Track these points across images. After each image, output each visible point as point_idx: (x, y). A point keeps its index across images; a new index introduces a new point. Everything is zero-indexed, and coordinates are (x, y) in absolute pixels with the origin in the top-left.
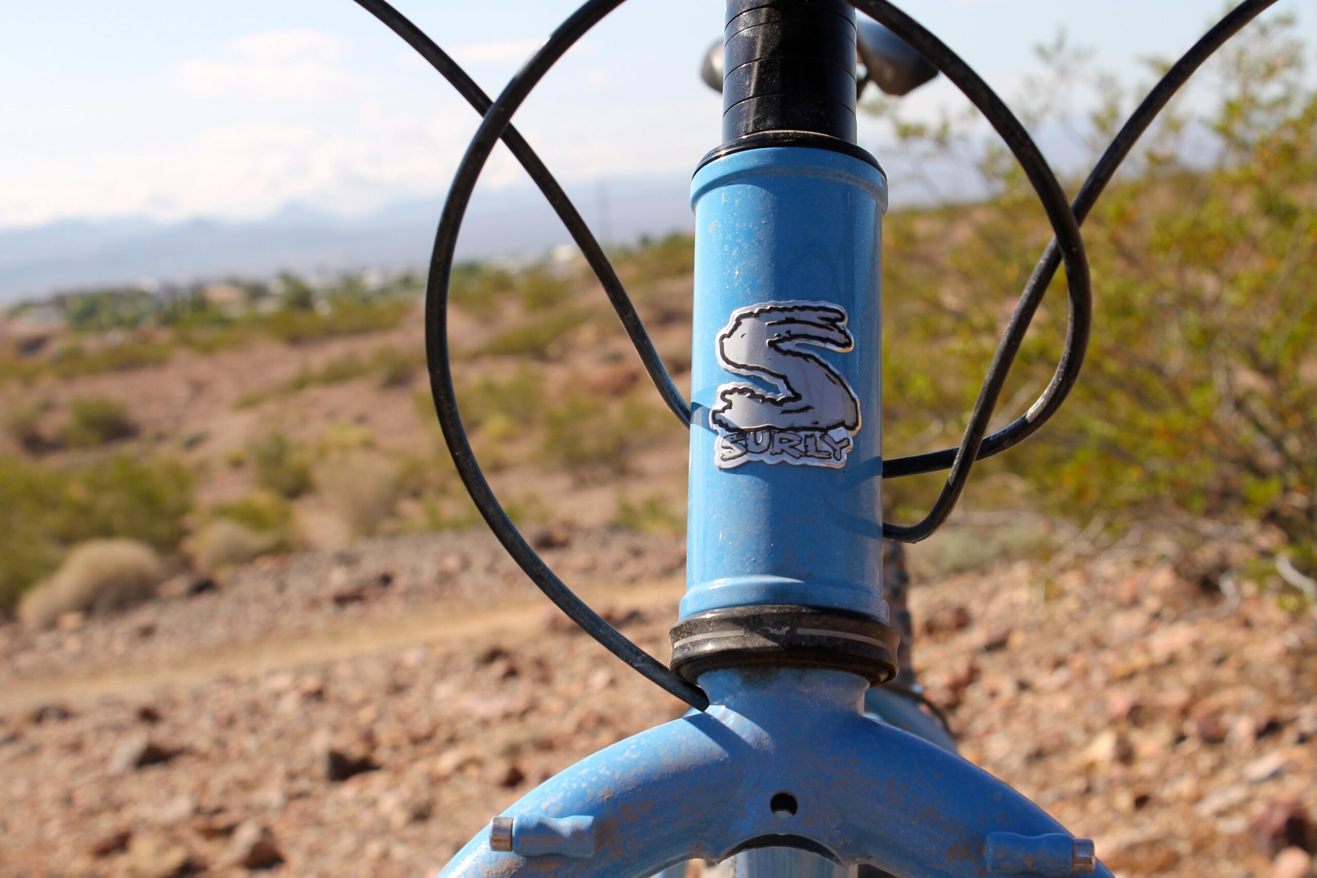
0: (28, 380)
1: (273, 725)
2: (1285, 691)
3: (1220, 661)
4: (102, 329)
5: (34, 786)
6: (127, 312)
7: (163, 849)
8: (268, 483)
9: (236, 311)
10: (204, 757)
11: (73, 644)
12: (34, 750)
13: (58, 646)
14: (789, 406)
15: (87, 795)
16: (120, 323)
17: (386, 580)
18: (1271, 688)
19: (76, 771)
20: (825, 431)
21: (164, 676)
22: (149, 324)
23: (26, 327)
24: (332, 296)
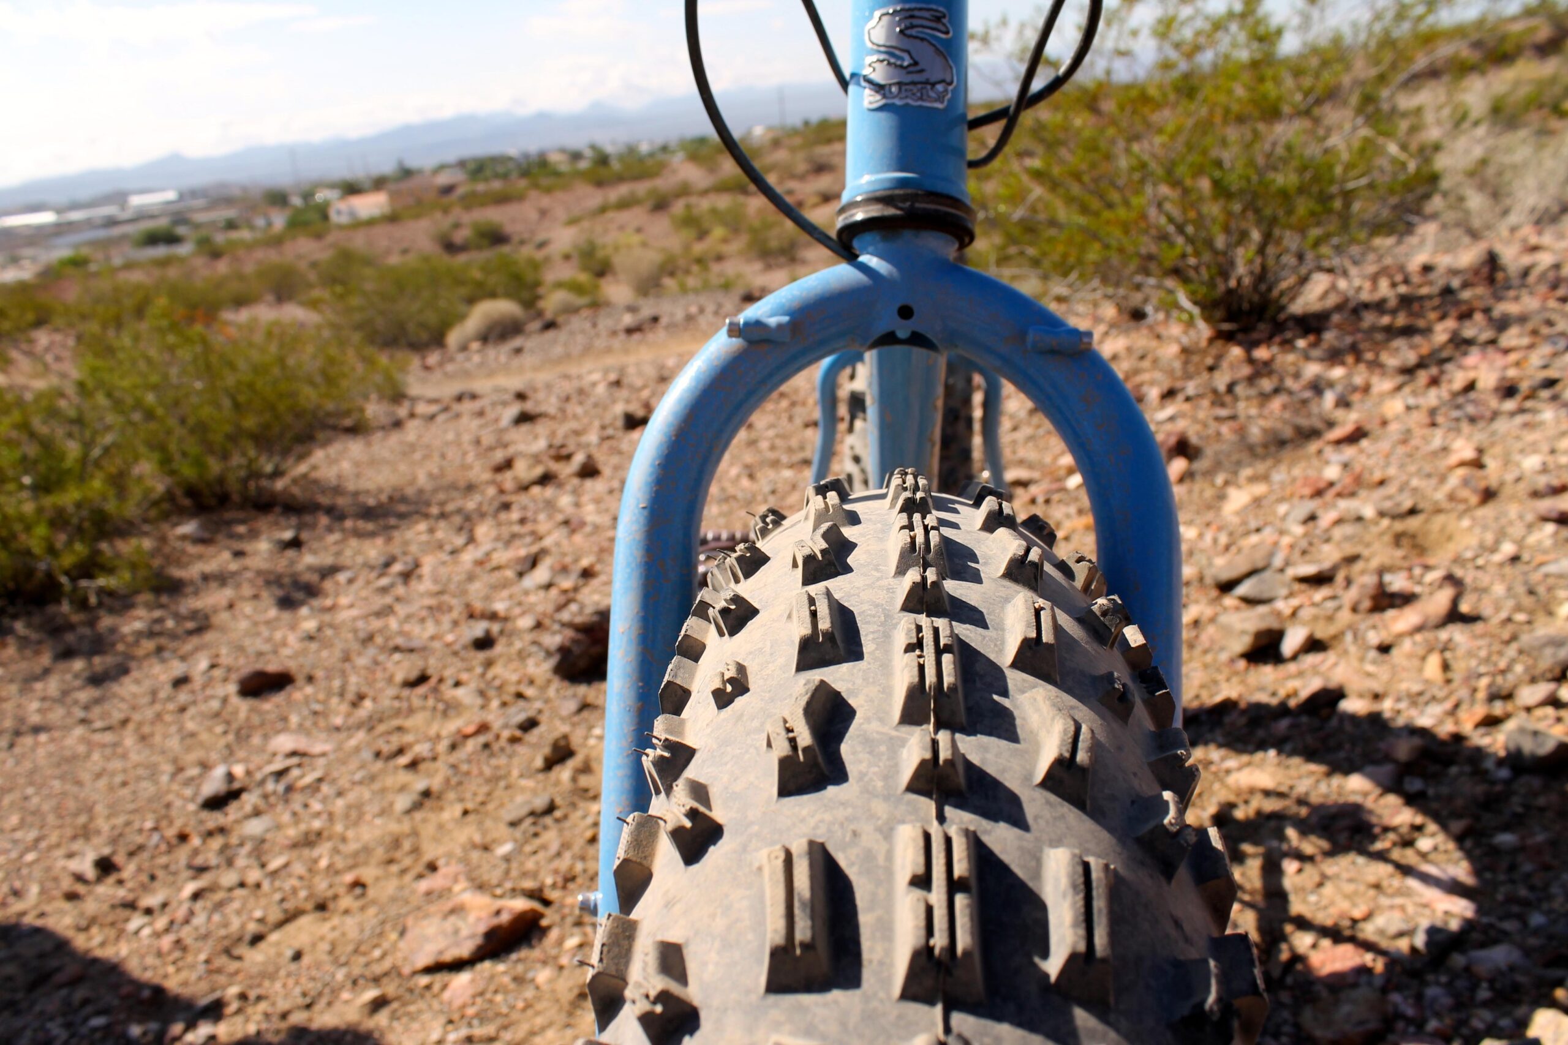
0: (446, 210)
1: (592, 400)
2: (1179, 373)
3: (1142, 358)
4: (486, 180)
5: (458, 435)
6: (501, 169)
7: (531, 467)
8: (585, 268)
9: (564, 168)
10: (553, 418)
11: (476, 358)
12: (458, 416)
13: (468, 359)
14: (911, 69)
15: (488, 439)
16: (497, 176)
17: (655, 319)
18: (1171, 373)
19: (481, 427)
20: (933, 85)
21: (529, 376)
22: (514, 175)
23: (443, 179)
24: (621, 158)
